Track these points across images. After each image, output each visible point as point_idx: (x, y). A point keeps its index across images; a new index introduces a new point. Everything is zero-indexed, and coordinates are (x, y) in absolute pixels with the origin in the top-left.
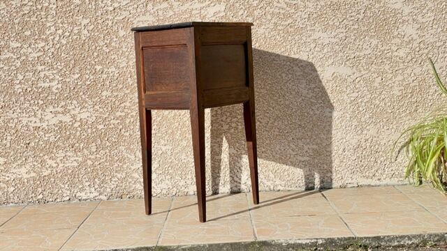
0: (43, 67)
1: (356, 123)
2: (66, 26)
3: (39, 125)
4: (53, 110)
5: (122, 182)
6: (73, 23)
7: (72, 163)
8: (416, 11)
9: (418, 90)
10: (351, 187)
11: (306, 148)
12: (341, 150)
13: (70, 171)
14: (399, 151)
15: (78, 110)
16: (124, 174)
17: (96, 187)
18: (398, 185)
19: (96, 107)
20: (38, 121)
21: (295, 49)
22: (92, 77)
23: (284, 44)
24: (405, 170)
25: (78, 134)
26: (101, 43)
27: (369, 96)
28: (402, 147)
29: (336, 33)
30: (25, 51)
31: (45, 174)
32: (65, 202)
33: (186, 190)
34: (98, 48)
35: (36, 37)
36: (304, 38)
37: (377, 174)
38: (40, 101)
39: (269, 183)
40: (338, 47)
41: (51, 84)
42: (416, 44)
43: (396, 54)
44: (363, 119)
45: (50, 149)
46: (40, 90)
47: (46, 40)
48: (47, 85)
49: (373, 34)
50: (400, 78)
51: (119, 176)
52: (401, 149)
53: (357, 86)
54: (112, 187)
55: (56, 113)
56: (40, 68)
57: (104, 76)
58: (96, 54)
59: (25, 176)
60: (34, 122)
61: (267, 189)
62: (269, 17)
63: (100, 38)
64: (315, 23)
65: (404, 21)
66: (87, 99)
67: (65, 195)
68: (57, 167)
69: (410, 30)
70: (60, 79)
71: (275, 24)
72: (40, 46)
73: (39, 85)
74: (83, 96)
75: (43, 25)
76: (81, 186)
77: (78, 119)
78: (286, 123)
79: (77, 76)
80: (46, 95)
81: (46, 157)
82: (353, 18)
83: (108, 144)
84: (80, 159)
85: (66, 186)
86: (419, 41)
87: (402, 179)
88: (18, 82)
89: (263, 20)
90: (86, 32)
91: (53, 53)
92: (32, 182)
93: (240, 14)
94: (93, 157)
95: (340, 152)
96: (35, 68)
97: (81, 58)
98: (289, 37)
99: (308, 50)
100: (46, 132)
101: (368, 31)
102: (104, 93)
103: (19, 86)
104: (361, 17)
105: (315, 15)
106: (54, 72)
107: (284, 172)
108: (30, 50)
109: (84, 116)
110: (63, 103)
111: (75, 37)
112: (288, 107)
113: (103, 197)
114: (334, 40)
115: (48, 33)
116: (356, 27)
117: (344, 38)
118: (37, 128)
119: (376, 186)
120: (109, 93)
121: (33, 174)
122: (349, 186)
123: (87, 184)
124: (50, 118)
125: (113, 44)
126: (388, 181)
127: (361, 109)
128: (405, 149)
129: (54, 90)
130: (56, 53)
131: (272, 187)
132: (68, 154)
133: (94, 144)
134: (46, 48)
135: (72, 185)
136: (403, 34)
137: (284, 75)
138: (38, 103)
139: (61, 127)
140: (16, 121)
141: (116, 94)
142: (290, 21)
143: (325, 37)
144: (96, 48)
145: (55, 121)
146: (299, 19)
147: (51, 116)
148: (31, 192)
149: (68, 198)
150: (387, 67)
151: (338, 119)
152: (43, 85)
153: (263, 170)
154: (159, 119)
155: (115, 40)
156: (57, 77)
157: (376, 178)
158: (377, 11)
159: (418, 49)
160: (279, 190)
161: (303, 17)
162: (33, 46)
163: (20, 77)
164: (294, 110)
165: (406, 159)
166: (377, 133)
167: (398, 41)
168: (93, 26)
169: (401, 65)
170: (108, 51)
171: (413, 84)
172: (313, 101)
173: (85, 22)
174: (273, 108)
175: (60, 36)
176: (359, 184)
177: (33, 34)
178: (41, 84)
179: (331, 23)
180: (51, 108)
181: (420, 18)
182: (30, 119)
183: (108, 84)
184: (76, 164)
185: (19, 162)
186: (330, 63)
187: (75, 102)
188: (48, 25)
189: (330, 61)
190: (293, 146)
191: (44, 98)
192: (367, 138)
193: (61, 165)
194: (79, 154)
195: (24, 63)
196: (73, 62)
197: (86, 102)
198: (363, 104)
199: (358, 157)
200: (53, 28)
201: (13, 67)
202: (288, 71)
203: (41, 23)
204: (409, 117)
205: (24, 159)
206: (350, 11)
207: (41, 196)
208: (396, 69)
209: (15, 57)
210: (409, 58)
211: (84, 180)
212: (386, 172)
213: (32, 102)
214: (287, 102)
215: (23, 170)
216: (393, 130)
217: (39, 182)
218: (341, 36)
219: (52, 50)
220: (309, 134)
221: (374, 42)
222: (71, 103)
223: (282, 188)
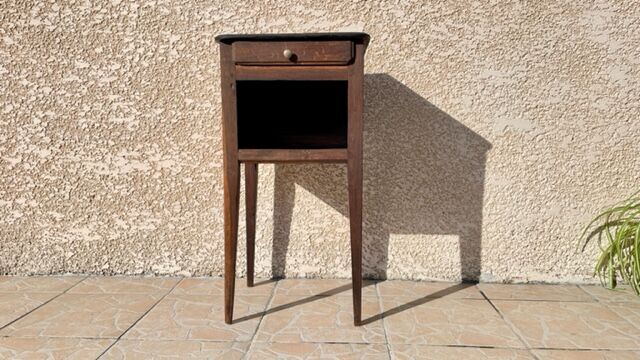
0: (116, 96)
1: (532, 197)
2: (149, 43)
3: (108, 173)
4: (127, 154)
5: (212, 255)
6: (159, 40)
7: (147, 226)
8: (626, 48)
9: (621, 157)
10: (519, 284)
11: (460, 226)
12: (509, 232)
13: (145, 236)
14: (588, 239)
15: (159, 156)
16: (215, 244)
17: (179, 258)
18: (584, 285)
19: (183, 153)
20: (107, 168)
21: (455, 91)
22: (180, 114)
23: (441, 83)
24: (594, 264)
25: (158, 187)
26: (195, 69)
27: (553, 161)
28: (593, 234)
29: (513, 72)
30: (94, 73)
31: (112, 237)
32: (138, 277)
33: (296, 271)
34: (190, 75)
35: (110, 56)
36: (469, 76)
37: (555, 268)
38: (110, 142)
39: (406, 270)
40: (514, 91)
41: (126, 120)
42: (622, 94)
43: (594, 105)
44: (542, 193)
45: (121, 204)
46: (111, 127)
47: (122, 61)
48: (120, 120)
49: (565, 76)
50: (597, 138)
51: (209, 246)
52: (590, 236)
53: (537, 147)
54: (199, 260)
55: (131, 158)
56: (112, 97)
57: (196, 113)
58: (186, 83)
59: (88, 238)
60: (102, 169)
61: (404, 277)
62: (422, 45)
63: (192, 61)
64: (485, 57)
65: (609, 60)
66: (172, 143)
67: (137, 266)
68: (129, 229)
69: (617, 74)
70: (138, 113)
71: (431, 55)
72: (114, 68)
73: (110, 120)
74: (167, 138)
75: (120, 40)
76: (158, 257)
77: (159, 168)
78: (435, 191)
79: (159, 111)
80: (119, 134)
81: (115, 215)
82: (538, 53)
83: (197, 203)
84: (159, 221)
85: (140, 255)
86: (627, 89)
87: (589, 277)
88: (83, 114)
89: (415, 49)
90: (174, 52)
91: (130, 79)
92: (96, 247)
93: (383, 38)
94: (176, 219)
95: (507, 235)
96: (106, 98)
97: (167, 88)
98: (449, 74)
99: (473, 92)
100: (117, 183)
101: (558, 71)
102: (195, 136)
103: (84, 120)
104: (550, 51)
105: (486, 46)
106: (131, 104)
107: (427, 257)
108: (100, 73)
109: (167, 164)
110: (140, 146)
111: (161, 58)
112: (439, 169)
113: (186, 273)
114: (509, 82)
115: (125, 51)
116: (542, 64)
117: (524, 79)
118: (104, 177)
119: (552, 284)
120: (200, 137)
121: (97, 237)
122: (516, 281)
123: (167, 254)
124: (122, 166)
125: (210, 71)
126: (569, 278)
127: (540, 178)
128: (597, 236)
129: (129, 127)
130: (134, 78)
131: (410, 276)
132: (144, 213)
133: (178, 202)
134: (122, 71)
135: (147, 254)
136: (606, 78)
137: (437, 126)
138: (107, 144)
139: (136, 177)
140: (78, 165)
141: (210, 138)
142: (451, 51)
143: (498, 77)
144: (187, 75)
145: (127, 169)
146: (463, 50)
147: (123, 161)
148: (93, 260)
149: (141, 271)
150: (581, 123)
151: (508, 189)
152: (115, 120)
153: (400, 252)
154: (265, 175)
155: (213, 65)
156: (134, 111)
157: (554, 273)
158: (573, 45)
159: (625, 101)
160: (419, 280)
161: (470, 47)
162: (104, 68)
163: (86, 108)
164: (447, 174)
165: (597, 250)
166: (561, 211)
167: (599, 88)
168: (184, 45)
169: (601, 122)
170: (202, 79)
171: (616, 148)
172: (474, 162)
173: (174, 39)
174: (419, 170)
175: (140, 57)
176: (530, 280)
177: (105, 52)
178: (113, 119)
179: (508, 57)
180: (124, 152)
181: (631, 57)
182: (97, 165)
183: (200, 123)
184: (153, 227)
185: (80, 220)
186: (502, 112)
187: (155, 145)
188: (126, 40)
189: (503, 110)
190: (443, 223)
191: (116, 138)
192: (545, 218)
193: (134, 227)
194: (158, 214)
195: (91, 89)
196: (156, 92)
197: (170, 146)
198: (544, 171)
199: (532, 243)
200: (132, 46)
201: (78, 94)
202: (443, 120)
203: (116, 38)
204: (605, 194)
205: (86, 216)
206: (536, 43)
207: (107, 266)
208: (594, 126)
209: (80, 81)
210: (613, 111)
211: (163, 249)
212: (568, 266)
213: (100, 142)
214: (438, 163)
215: (85, 231)
216: (582, 210)
217: (104, 248)
218: (521, 75)
219: (130, 74)
220: (466, 207)
221: (566, 87)
222: (151, 147)
223: (423, 278)
